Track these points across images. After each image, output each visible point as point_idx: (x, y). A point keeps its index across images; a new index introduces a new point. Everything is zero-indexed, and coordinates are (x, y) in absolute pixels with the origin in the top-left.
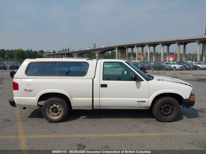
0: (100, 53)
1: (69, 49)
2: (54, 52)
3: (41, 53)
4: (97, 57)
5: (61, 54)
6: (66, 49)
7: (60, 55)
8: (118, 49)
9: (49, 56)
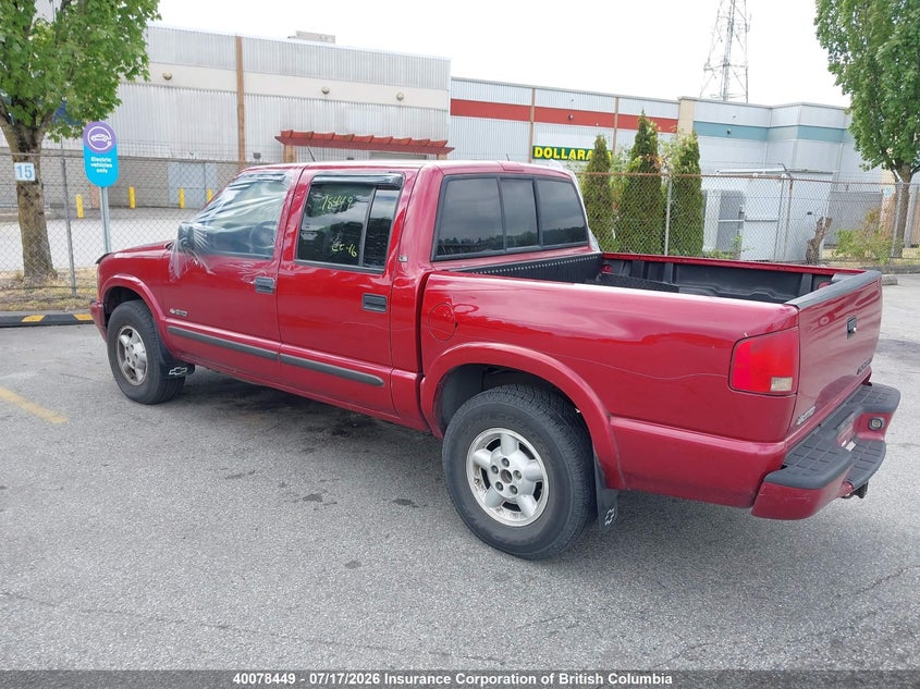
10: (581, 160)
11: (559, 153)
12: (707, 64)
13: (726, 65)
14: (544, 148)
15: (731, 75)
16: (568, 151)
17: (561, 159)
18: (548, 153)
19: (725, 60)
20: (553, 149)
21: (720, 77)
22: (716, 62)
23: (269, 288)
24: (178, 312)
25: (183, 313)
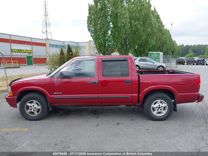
10: (25, 52)
11: (19, 51)
12: (42, 31)
13: (47, 32)
14: (15, 50)
15: (48, 34)
16: (21, 50)
17: (19, 52)
18: (16, 51)
19: (46, 31)
20: (17, 50)
21: (46, 34)
22: (44, 31)
23: (96, 83)
24: (58, 93)
25: (60, 93)
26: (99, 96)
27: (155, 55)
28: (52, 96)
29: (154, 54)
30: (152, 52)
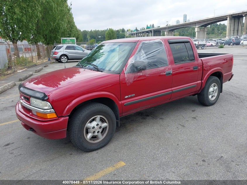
0: (202, 26)
1: (153, 24)
2: (137, 30)
3: (123, 32)
4: (196, 33)
5: (147, 32)
6: (151, 25)
7: (145, 34)
8: (231, 20)
9: (132, 35)
23: (170, 73)
24: (130, 96)
25: (132, 95)
26: (172, 90)
27: (70, 41)
28: (123, 102)
29: (67, 40)
30: (66, 38)
